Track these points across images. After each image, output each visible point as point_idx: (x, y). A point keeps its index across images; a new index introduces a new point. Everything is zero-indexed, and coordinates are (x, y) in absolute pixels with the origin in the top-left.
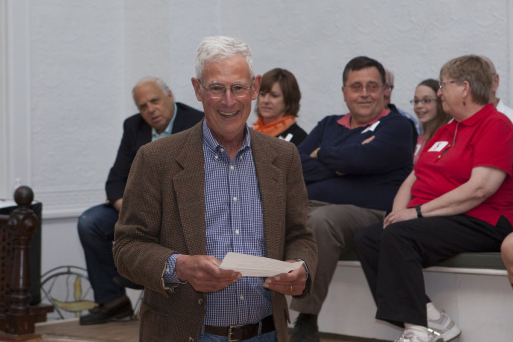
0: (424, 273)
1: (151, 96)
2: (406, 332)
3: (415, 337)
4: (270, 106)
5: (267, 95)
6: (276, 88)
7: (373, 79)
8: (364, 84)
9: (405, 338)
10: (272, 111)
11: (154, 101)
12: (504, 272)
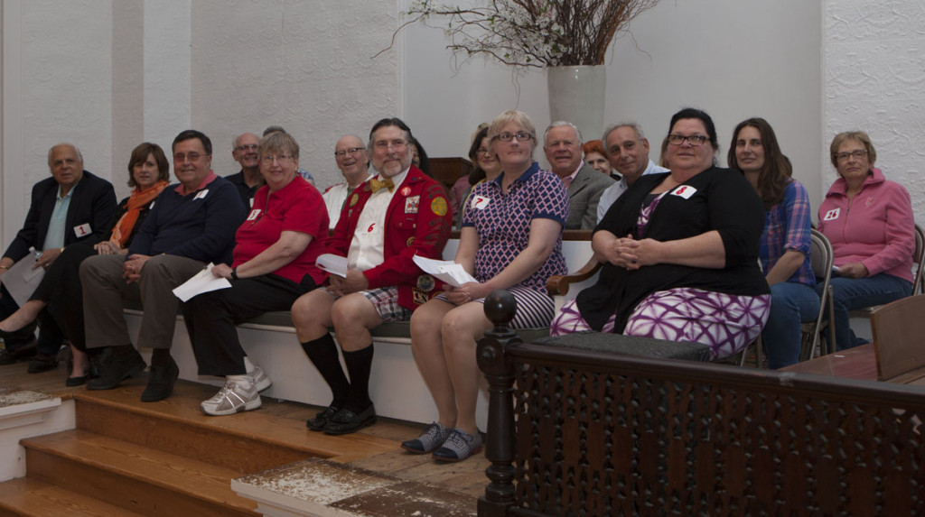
0: (238, 329)
1: (68, 156)
2: (228, 382)
3: (237, 386)
4: (148, 175)
5: (144, 165)
6: (151, 158)
7: (197, 151)
8: (186, 154)
9: (229, 388)
10: (148, 179)
11: (69, 161)
12: (293, 329)
